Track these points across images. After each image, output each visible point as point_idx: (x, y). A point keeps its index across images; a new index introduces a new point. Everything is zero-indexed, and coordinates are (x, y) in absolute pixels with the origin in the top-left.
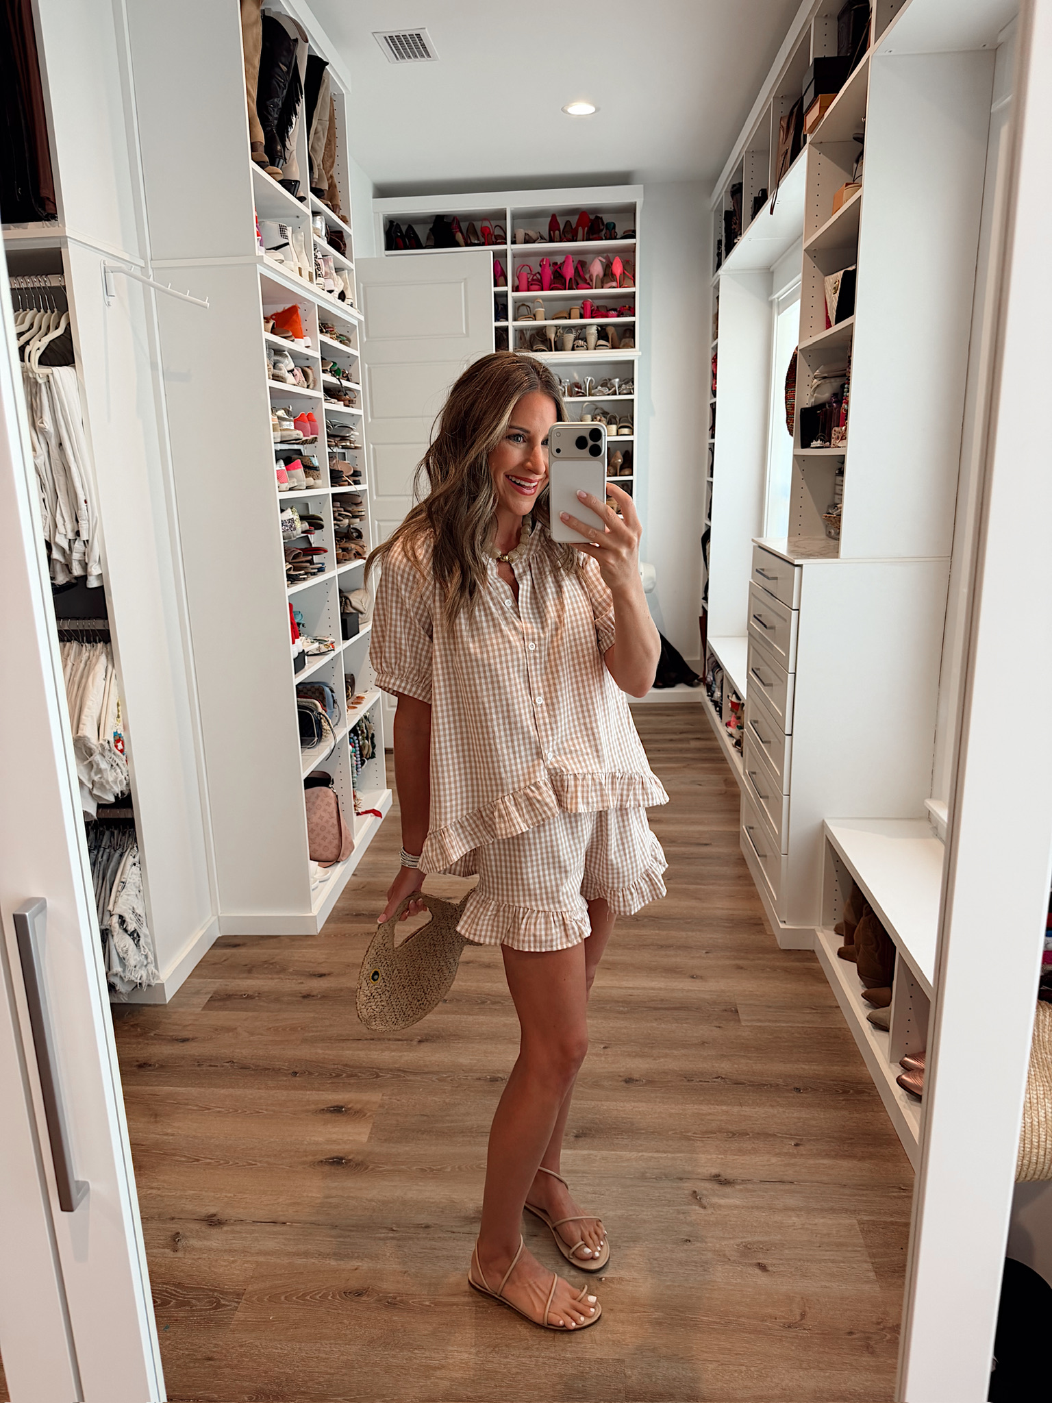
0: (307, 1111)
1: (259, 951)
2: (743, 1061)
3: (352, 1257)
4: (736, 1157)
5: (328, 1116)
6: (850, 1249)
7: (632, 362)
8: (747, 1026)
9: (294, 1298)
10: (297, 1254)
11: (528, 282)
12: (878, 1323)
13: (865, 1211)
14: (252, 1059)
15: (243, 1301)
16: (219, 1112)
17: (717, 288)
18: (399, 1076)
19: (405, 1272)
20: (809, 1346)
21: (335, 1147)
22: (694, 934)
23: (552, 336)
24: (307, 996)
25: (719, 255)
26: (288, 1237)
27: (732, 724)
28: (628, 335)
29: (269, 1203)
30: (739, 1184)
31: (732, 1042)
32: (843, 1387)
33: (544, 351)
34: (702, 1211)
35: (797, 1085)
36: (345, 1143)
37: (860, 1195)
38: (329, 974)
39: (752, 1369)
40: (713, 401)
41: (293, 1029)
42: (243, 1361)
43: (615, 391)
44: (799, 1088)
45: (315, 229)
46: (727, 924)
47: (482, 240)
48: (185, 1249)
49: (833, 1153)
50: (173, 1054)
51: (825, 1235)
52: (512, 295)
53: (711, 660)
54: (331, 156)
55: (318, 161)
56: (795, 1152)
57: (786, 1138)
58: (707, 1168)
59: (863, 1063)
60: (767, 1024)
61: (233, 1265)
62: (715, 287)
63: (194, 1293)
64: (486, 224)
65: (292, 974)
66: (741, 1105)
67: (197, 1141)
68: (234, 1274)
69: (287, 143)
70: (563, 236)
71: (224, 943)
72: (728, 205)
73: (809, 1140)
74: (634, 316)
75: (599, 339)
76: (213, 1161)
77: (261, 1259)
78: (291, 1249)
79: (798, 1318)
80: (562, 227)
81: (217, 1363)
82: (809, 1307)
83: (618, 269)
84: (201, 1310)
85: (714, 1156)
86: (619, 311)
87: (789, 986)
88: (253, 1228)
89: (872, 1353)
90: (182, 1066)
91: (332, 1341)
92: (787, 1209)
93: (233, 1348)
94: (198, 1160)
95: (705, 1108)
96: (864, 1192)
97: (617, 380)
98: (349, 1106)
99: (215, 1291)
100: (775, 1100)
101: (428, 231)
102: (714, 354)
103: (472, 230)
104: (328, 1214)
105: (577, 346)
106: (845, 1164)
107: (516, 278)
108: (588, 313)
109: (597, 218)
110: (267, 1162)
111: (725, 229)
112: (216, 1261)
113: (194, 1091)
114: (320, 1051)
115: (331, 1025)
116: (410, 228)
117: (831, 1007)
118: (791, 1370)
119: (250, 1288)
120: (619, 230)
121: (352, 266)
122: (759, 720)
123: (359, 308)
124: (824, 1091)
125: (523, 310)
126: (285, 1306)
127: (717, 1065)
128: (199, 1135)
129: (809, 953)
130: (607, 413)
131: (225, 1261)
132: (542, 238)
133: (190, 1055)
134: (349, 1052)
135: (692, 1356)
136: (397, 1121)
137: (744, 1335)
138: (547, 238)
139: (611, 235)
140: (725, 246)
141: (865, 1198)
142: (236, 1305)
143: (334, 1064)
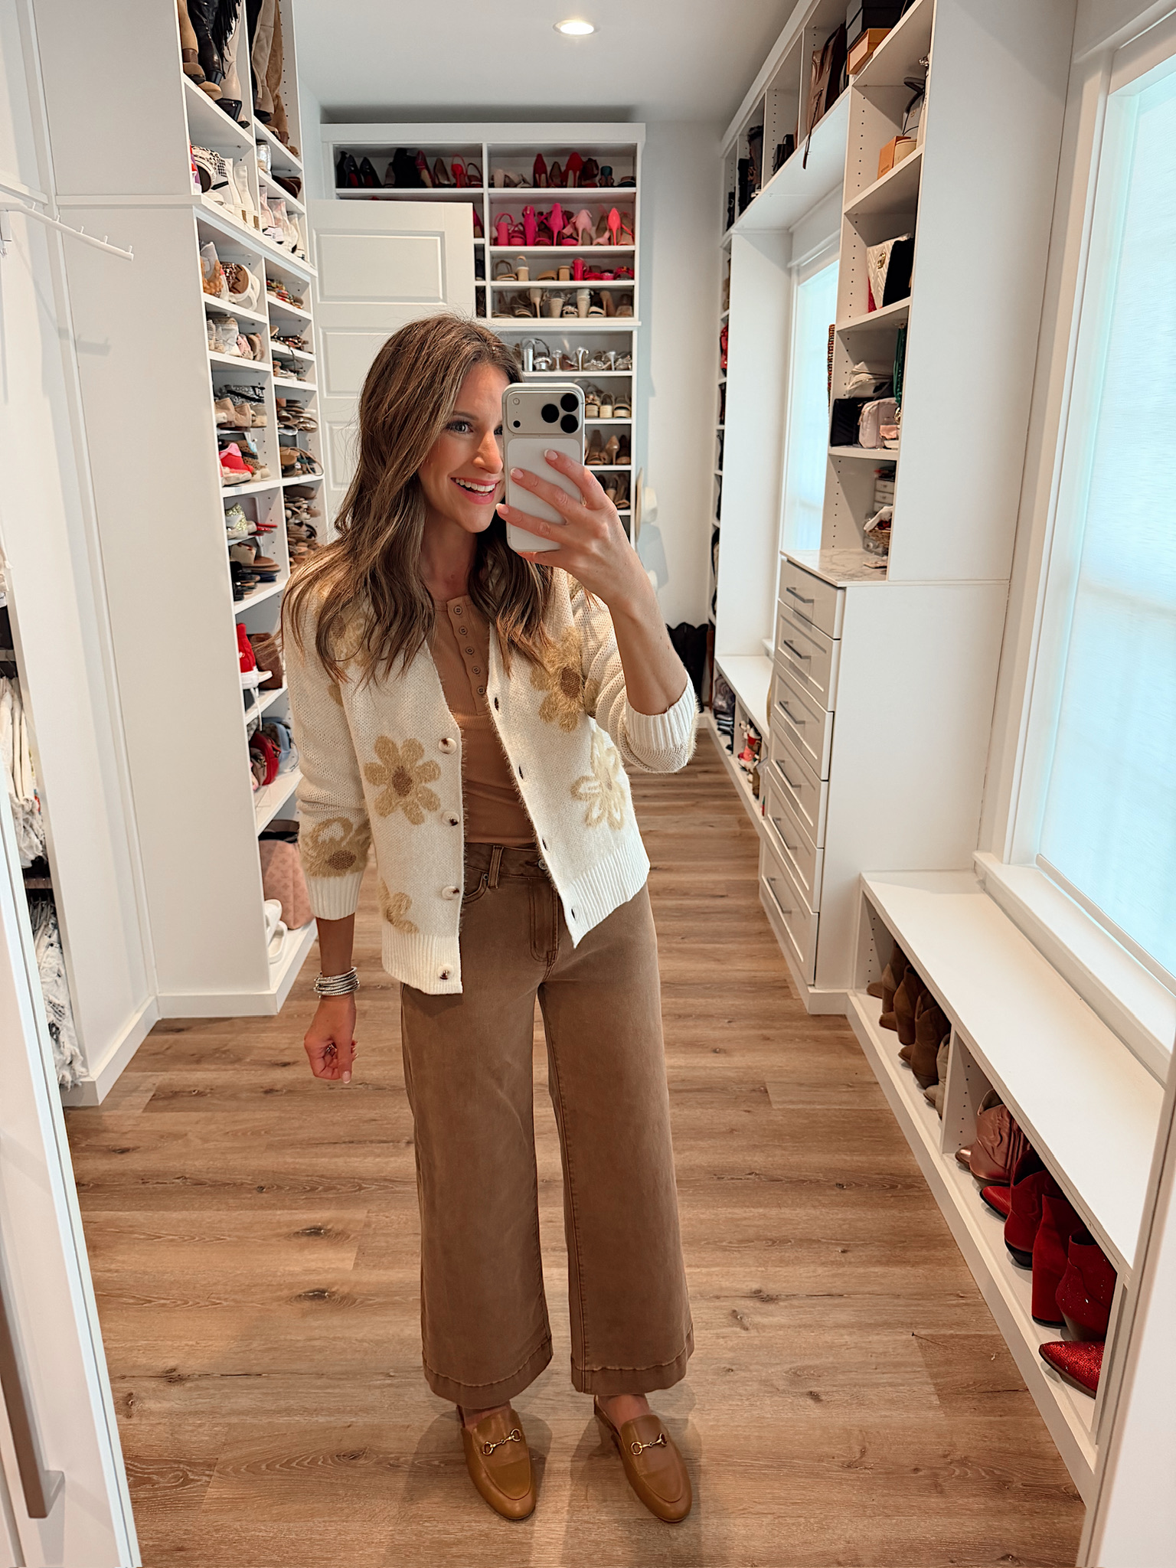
0: (278, 1235)
1: (211, 1036)
2: (778, 1152)
3: (344, 1412)
4: (778, 1269)
5: (304, 1239)
6: (909, 1369)
7: (631, 332)
8: (779, 1109)
9: (277, 1466)
10: (278, 1412)
11: (509, 234)
12: (945, 1456)
13: (923, 1323)
14: (208, 1173)
15: (215, 1473)
16: (172, 1240)
17: (728, 249)
18: (386, 1187)
19: (408, 1427)
20: (873, 1489)
21: (314, 1277)
22: (714, 1001)
23: (537, 301)
24: (269, 1091)
25: (731, 210)
26: (265, 1391)
27: (745, 756)
28: (625, 302)
29: (239, 1350)
30: (784, 1300)
31: (765, 1129)
32: (913, 1535)
33: (528, 317)
34: (743, 1333)
35: (839, 1181)
36: (326, 1271)
37: (916, 1305)
38: (294, 1063)
39: (812, 1520)
40: (723, 380)
41: (256, 1133)
42: (221, 1549)
43: (611, 365)
44: (843, 1183)
45: (260, 161)
46: (749, 989)
47: (453, 181)
48: (142, 1414)
49: (884, 1259)
50: (110, 1171)
51: (881, 1354)
52: (489, 249)
53: (719, 682)
54: (277, 71)
55: (261, 77)
56: (843, 1259)
57: (832, 1244)
58: (746, 1283)
59: (910, 1151)
60: (800, 1106)
61: (200, 1430)
62: (725, 249)
63: (155, 1466)
64: (457, 161)
65: (249, 1064)
66: (779, 1206)
67: (147, 1277)
68: (202, 1441)
69: (226, 51)
70: (550, 181)
71: (164, 1027)
72: (743, 153)
73: (857, 1246)
74: (633, 278)
75: (591, 305)
76: (168, 1302)
77: (234, 1420)
78: (268, 1406)
79: (858, 1455)
80: (549, 169)
81: (189, 1554)
82: (870, 1443)
83: (614, 221)
84: (168, 1488)
85: (753, 1269)
86: (616, 273)
87: (821, 1059)
88: (222, 1382)
89: (942, 1492)
90: (122, 1185)
91: (326, 1519)
92: (838, 1326)
93: (208, 1532)
94: (150, 1302)
95: (739, 1212)
96: (920, 1302)
97: (613, 353)
98: (329, 1227)
99: (180, 1462)
100: (817, 1200)
101: (387, 167)
102: (724, 326)
103: (440, 167)
104: (312, 1360)
105: (567, 313)
106: (898, 1270)
107: (494, 229)
108: (579, 275)
109: (590, 160)
110: (234, 1300)
111: (740, 179)
112: (180, 1425)
113: (138, 1216)
114: (290, 1160)
115: (301, 1127)
116: (366, 161)
117: (868, 1084)
118: (855, 1519)
119: (223, 1457)
120: (617, 177)
121: (303, 208)
122: (786, 760)
123: (312, 261)
124: (870, 1186)
125: (503, 268)
126: (266, 1477)
127: (749, 1159)
128: (149, 1270)
129: (840, 1018)
130: (602, 392)
131: (189, 1425)
132: (525, 181)
133: (131, 1170)
134: (327, 1160)
135: (744, 1509)
136: (387, 1242)
137: (799, 1480)
138: (532, 182)
139: (607, 183)
140: (740, 200)
141: (922, 1308)
142: (207, 1479)
143: (308, 1176)
